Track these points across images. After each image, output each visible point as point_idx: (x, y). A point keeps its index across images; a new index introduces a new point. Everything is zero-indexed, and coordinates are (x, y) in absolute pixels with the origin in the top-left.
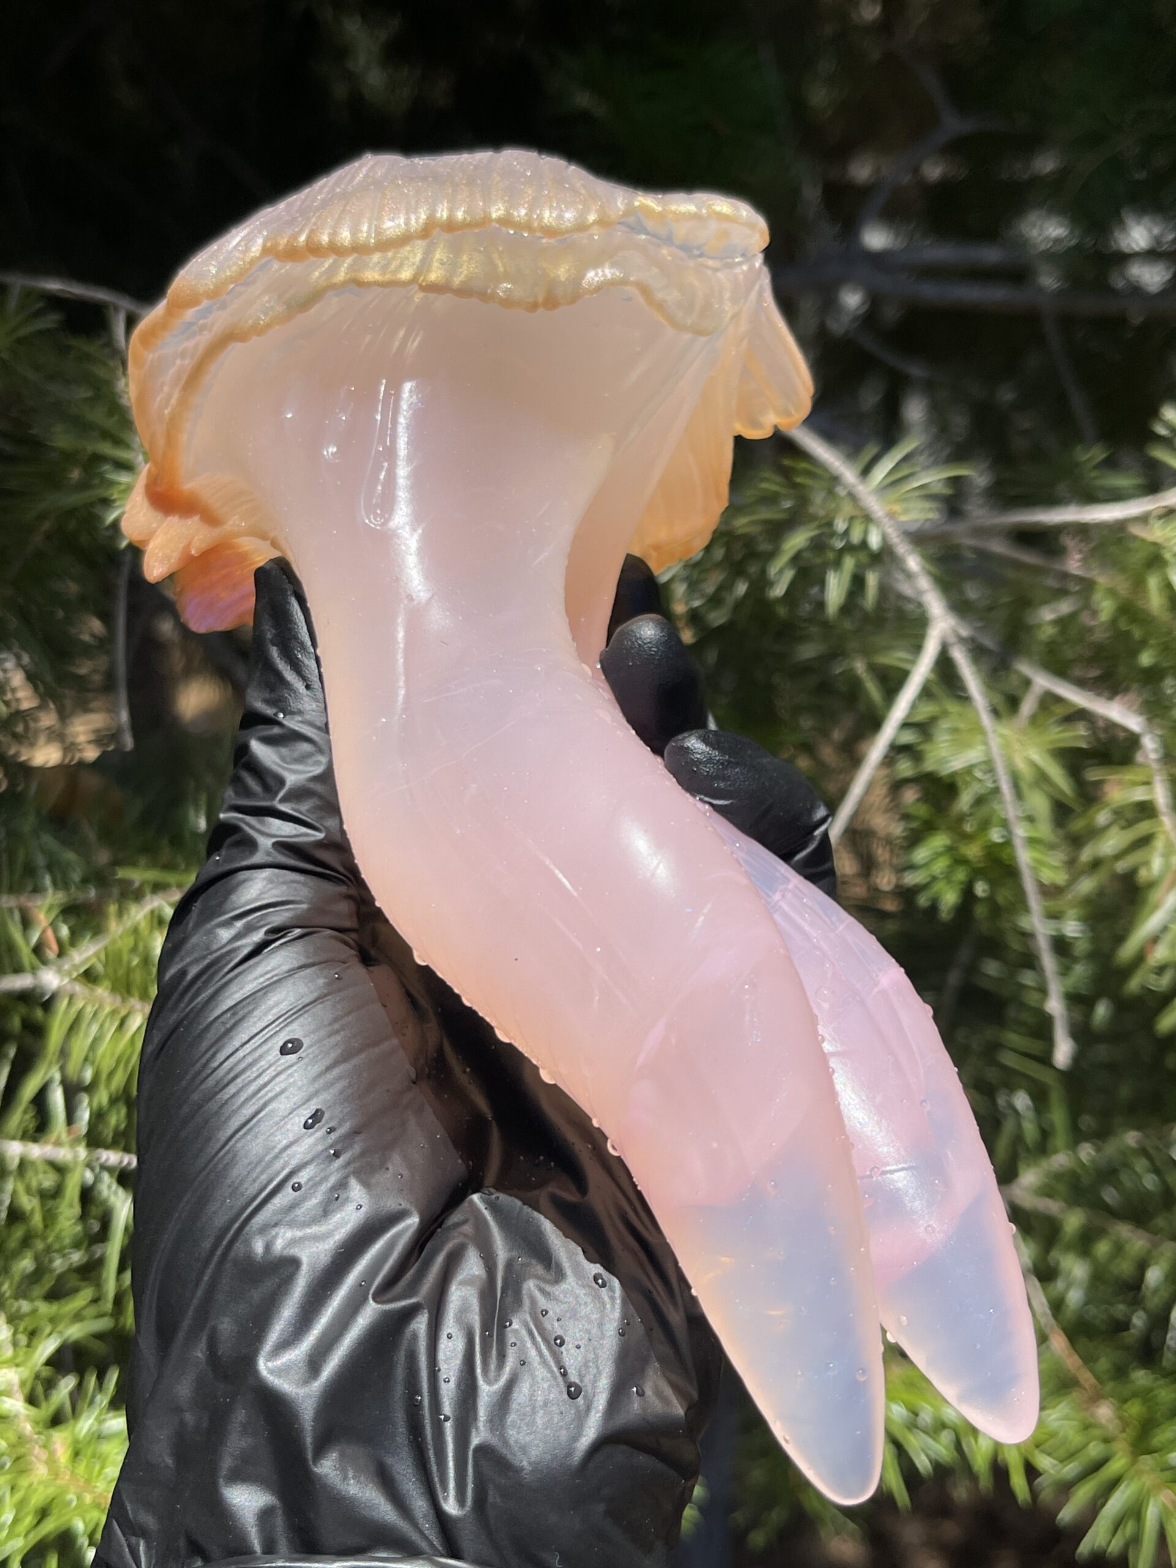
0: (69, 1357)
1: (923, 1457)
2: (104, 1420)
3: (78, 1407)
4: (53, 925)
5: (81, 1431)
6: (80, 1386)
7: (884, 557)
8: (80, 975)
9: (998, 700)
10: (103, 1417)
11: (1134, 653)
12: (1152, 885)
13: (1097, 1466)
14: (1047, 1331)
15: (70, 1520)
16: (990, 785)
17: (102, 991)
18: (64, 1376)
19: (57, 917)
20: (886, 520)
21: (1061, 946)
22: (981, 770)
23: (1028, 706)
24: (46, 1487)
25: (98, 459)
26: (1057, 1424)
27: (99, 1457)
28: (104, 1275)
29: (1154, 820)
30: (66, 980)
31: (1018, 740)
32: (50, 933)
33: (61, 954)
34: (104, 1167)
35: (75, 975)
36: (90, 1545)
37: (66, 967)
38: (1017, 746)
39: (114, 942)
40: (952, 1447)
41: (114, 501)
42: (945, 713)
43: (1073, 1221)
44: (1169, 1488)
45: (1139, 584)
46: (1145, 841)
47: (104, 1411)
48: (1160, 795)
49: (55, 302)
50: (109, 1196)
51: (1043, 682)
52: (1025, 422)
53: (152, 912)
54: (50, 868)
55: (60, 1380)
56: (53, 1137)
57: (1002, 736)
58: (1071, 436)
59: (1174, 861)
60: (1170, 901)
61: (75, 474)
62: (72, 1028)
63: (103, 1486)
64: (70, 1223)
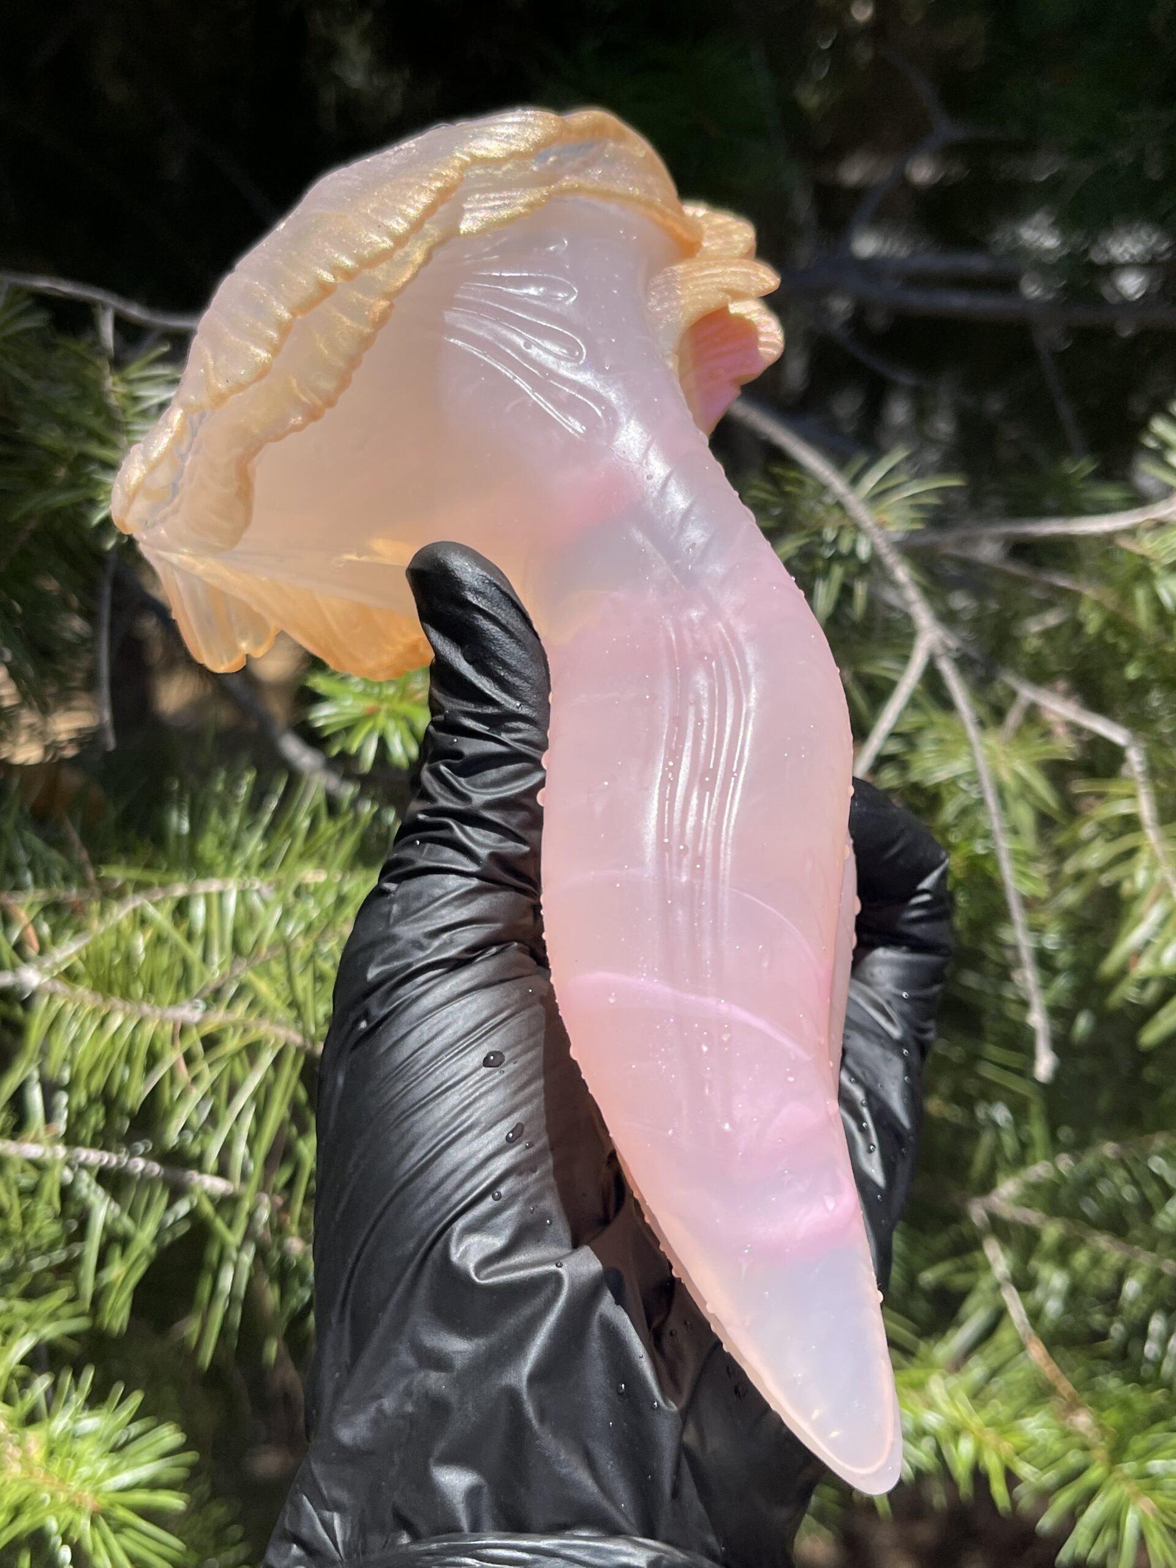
0: (44, 1355)
2: (79, 1420)
3: (54, 1406)
4: (34, 922)
5: (56, 1429)
6: (55, 1386)
7: (873, 568)
8: (60, 973)
9: (983, 711)
10: (78, 1416)
11: (1121, 666)
12: (1135, 897)
13: (1077, 1473)
14: (1025, 1340)
15: (43, 1519)
16: (975, 796)
17: (83, 990)
18: (39, 1375)
19: (37, 915)
20: (875, 530)
21: (1044, 960)
22: (966, 781)
23: (1014, 717)
24: (20, 1486)
25: (85, 458)
26: (1037, 1431)
27: (74, 1457)
28: (82, 1273)
29: (1139, 833)
30: (47, 979)
31: (1004, 752)
32: (31, 931)
33: (42, 952)
34: (83, 1166)
35: (56, 973)
36: (63, 1543)
37: (48, 965)
38: (1002, 758)
39: (96, 940)
40: (932, 1454)
41: (99, 502)
42: (932, 724)
43: (1052, 1232)
44: (1146, 1495)
45: (1126, 597)
46: (1130, 854)
47: (80, 1410)
48: (1145, 808)
49: (43, 300)
50: (88, 1195)
51: (1028, 693)
52: (1012, 432)
53: (135, 911)
54: (31, 866)
55: (35, 1379)
56: (32, 1135)
57: (987, 747)
58: (1061, 449)
59: (1158, 875)
60: (1154, 914)
61: (62, 473)
62: (52, 1026)
63: (77, 1485)
64: (49, 1221)
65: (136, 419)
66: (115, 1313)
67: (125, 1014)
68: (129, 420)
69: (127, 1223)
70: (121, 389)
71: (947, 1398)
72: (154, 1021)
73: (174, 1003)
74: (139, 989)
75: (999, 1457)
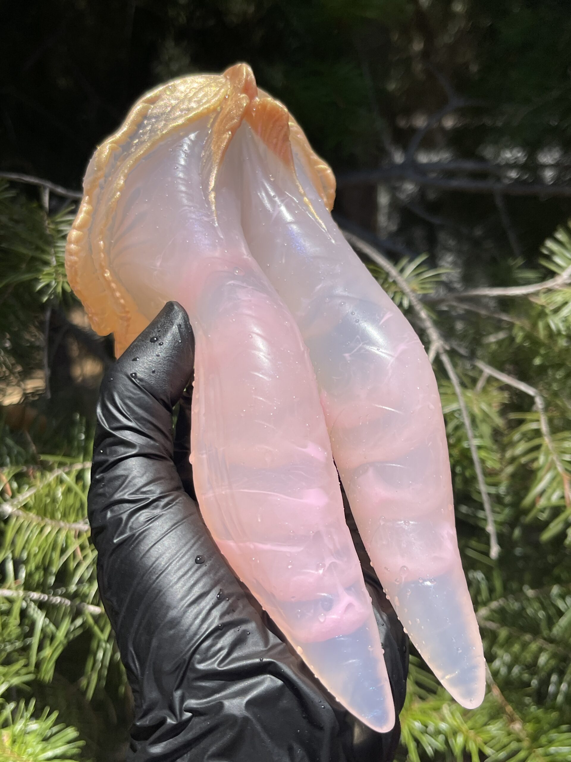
0: (12, 693)
1: (430, 748)
2: (28, 725)
3: (15, 718)
4: (10, 482)
5: (16, 730)
6: (17, 708)
8: (21, 507)
10: (27, 723)
11: (532, 358)
12: (539, 469)
13: (516, 753)
14: (491, 686)
16: (460, 420)
17: (32, 515)
18: (9, 702)
19: (12, 478)
20: (411, 294)
21: (497, 499)
22: (458, 413)
23: (481, 384)
25: (34, 259)
26: (495, 732)
27: (25, 744)
28: (31, 652)
29: (541, 438)
30: (15, 509)
31: (477, 399)
32: (8, 486)
33: (13, 497)
34: (31, 600)
35: (19, 507)
37: (15, 503)
38: (475, 402)
39: (38, 491)
40: (444, 743)
41: (40, 279)
43: (503, 633)
45: (534, 325)
46: (537, 448)
47: (28, 720)
48: (544, 427)
49: (13, 184)
50: (33, 614)
51: (489, 371)
52: (487, 245)
53: (57, 477)
54: (9, 455)
55: (7, 705)
56: (8, 585)
57: (466, 396)
59: (550, 458)
60: (548, 477)
61: (24, 266)
62: (17, 532)
63: (26, 757)
64: (14, 628)
65: (59, 241)
66: (47, 672)
67: (52, 527)
68: (55, 241)
69: (52, 627)
70: (52, 226)
71: (451, 716)
72: (65, 530)
73: (75, 521)
74: (59, 515)
75: (476, 744)
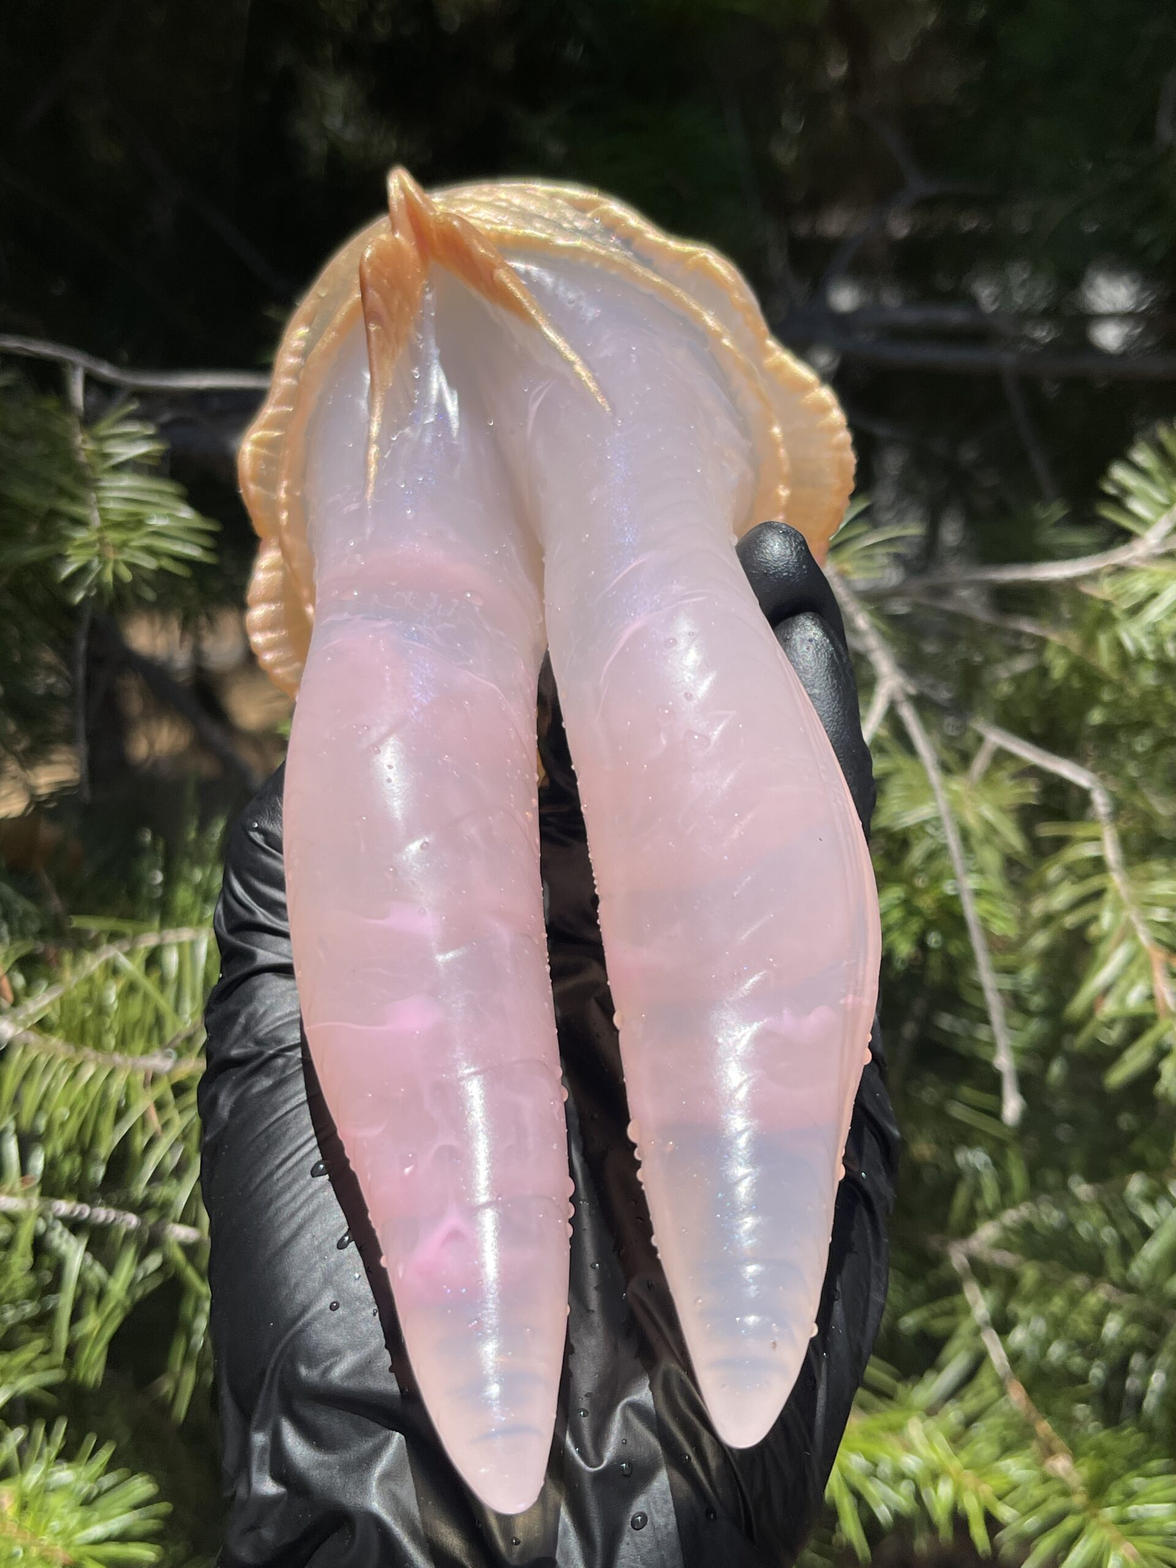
0: (19, 1409)
1: (884, 1508)
2: (52, 1473)
3: (26, 1457)
4: (9, 973)
5: (28, 1483)
6: (29, 1439)
8: (34, 1025)
9: (949, 755)
10: (50, 1470)
11: (1084, 711)
12: (1100, 939)
13: (1058, 1519)
14: (1006, 1383)
16: (939, 842)
17: (56, 1041)
18: (12, 1429)
19: (13, 966)
21: (1016, 1002)
22: (931, 827)
23: (980, 763)
25: (54, 514)
26: (1019, 1473)
27: (46, 1512)
28: (56, 1326)
29: (1105, 875)
30: (20, 1030)
31: (971, 796)
32: (5, 983)
33: (15, 1004)
34: (56, 1217)
35: (29, 1024)
37: (21, 1017)
38: (969, 803)
39: (68, 993)
40: (911, 1498)
41: (69, 556)
42: (898, 771)
43: (1030, 1274)
44: (1128, 1540)
45: (1090, 642)
46: (1098, 895)
47: (52, 1464)
48: (1111, 852)
50: (60, 1245)
51: (996, 738)
52: (987, 480)
53: (107, 963)
54: (6, 919)
55: (9, 1432)
56: (7, 1187)
57: (950, 791)
58: (1032, 495)
59: (1125, 914)
60: (1119, 957)
61: (33, 529)
62: (25, 1077)
63: (49, 1539)
64: (22, 1274)
65: (106, 476)
66: (90, 1366)
67: (97, 1064)
68: (97, 477)
69: (99, 1272)
70: (90, 446)
71: (925, 1440)
72: (126, 1071)
73: (145, 1052)
74: (111, 1041)
75: (978, 1498)
